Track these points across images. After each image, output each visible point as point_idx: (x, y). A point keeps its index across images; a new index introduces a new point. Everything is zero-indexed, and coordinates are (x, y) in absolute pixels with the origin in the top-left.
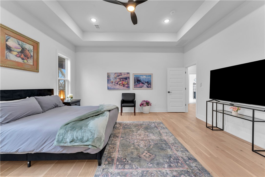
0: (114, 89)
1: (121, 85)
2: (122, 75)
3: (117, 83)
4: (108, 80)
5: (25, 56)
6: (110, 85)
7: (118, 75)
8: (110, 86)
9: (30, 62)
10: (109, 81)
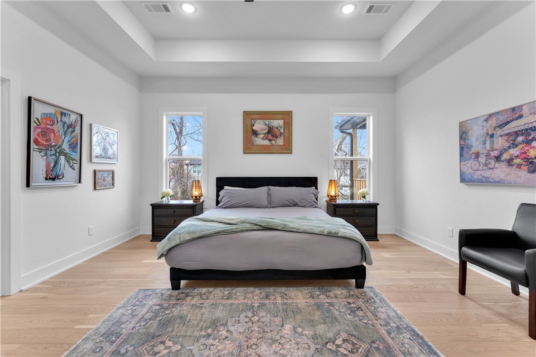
0: (484, 182)
1: (519, 166)
2: (521, 117)
3: (498, 159)
4: (462, 149)
5: (273, 136)
6: (470, 166)
7: (502, 118)
8: (471, 171)
9: (280, 141)
10: (465, 150)
